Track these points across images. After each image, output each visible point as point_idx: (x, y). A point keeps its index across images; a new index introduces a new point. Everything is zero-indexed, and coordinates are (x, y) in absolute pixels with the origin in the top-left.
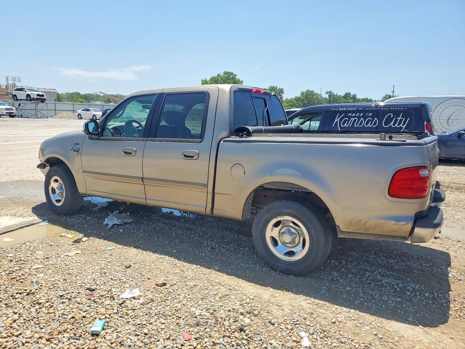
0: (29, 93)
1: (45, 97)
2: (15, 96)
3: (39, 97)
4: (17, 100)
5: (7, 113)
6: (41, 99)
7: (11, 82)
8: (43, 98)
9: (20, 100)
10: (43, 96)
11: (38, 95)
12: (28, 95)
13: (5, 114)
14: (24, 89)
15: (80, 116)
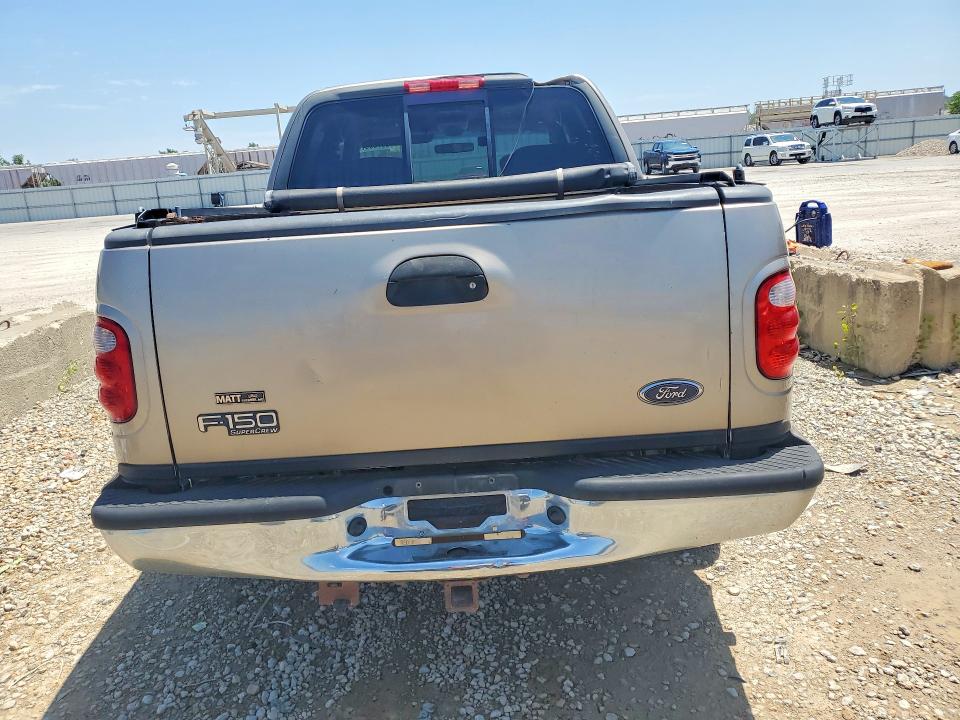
0: (839, 107)
1: (874, 111)
2: (815, 117)
3: (859, 114)
4: (818, 126)
5: (791, 155)
6: (864, 117)
7: (831, 88)
8: (869, 113)
9: (824, 125)
10: (869, 109)
11: (858, 110)
12: (837, 113)
13: (788, 157)
14: (832, 100)
15: (954, 146)
